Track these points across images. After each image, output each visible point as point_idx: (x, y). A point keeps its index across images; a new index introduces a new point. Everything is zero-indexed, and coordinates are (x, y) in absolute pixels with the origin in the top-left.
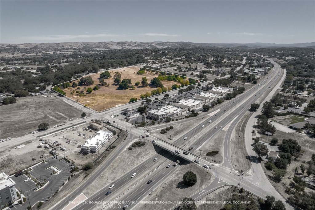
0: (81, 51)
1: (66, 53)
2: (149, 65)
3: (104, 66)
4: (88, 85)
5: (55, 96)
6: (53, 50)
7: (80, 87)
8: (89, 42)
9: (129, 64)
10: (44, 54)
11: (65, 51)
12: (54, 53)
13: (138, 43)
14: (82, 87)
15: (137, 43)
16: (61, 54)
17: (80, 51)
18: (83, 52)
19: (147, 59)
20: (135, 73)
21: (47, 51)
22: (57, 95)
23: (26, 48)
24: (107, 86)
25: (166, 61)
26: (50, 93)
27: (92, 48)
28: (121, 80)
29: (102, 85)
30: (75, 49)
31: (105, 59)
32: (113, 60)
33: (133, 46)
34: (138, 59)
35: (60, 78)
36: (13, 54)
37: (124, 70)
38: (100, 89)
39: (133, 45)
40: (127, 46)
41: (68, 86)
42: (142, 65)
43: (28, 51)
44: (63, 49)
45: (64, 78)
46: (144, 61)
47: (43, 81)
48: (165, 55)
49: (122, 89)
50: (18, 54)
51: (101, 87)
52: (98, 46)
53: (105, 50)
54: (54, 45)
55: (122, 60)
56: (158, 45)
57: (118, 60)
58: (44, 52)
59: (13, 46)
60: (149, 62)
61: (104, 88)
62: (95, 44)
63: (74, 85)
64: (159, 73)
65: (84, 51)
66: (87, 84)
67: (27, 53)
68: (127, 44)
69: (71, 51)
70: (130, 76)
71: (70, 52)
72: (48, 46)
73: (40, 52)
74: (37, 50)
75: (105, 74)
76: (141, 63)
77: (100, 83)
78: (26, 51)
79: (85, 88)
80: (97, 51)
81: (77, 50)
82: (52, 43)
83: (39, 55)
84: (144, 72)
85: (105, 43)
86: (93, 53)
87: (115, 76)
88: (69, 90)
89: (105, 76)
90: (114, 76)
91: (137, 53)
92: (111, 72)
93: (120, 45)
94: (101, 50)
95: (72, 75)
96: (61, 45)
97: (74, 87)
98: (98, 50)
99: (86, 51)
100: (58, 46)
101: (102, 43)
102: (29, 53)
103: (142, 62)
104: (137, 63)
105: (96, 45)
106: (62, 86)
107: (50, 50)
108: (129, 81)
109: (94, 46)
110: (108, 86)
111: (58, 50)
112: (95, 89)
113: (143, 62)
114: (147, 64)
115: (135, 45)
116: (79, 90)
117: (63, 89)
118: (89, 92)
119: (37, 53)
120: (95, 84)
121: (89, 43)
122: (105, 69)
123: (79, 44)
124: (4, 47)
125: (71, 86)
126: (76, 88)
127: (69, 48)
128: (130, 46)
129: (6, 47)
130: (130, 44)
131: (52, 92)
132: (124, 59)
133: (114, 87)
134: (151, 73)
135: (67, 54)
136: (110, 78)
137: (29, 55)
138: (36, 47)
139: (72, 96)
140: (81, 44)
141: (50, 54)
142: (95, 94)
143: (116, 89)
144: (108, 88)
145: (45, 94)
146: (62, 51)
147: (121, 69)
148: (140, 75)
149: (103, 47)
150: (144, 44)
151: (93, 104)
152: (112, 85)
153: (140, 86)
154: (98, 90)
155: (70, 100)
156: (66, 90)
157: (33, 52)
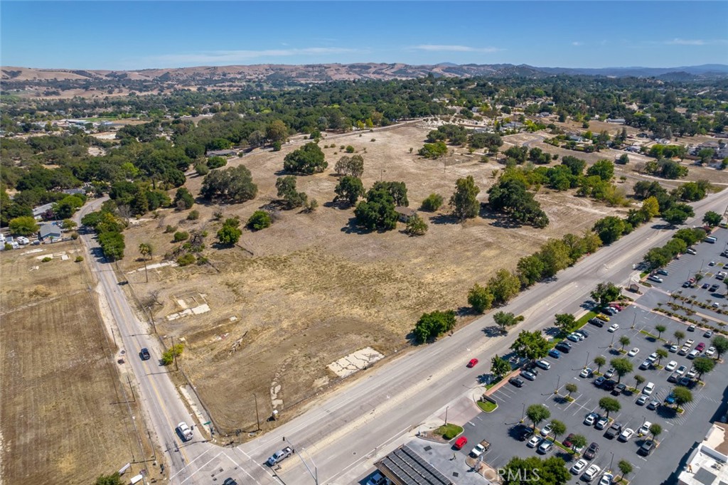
0: (264, 84)
1: (227, 89)
2: (454, 121)
3: (306, 124)
4: (232, 203)
5: (79, 260)
6: (200, 82)
7: (201, 207)
8: (283, 65)
9: (387, 119)
10: (175, 93)
11: (227, 84)
12: (199, 89)
13: (400, 66)
14: (208, 209)
15: (396, 67)
16: (214, 91)
17: (259, 85)
18: (266, 88)
19: (441, 105)
20: (411, 150)
21: (186, 86)
22: (95, 251)
23: (143, 78)
24: (305, 211)
25: (505, 112)
26: (73, 238)
27: (289, 78)
28: (364, 186)
29: (289, 206)
30: (250, 81)
31: (315, 103)
32: (336, 106)
33: (386, 74)
34: (412, 102)
36: (110, 92)
37: (373, 140)
38: (275, 226)
39: (388, 72)
40: (374, 73)
41: (156, 202)
42: (429, 122)
43: (145, 86)
44: (223, 81)
46: (434, 111)
47: (92, 175)
48: (491, 93)
49: (369, 230)
50: (121, 91)
51: (283, 213)
52: (304, 74)
53: (320, 82)
54: (204, 72)
55: (363, 106)
56: (448, 72)
57: (351, 106)
58: (179, 87)
59: (119, 74)
60: (452, 112)
61: (292, 218)
62: (297, 68)
63: (182, 200)
64: (500, 156)
65: (271, 85)
66: (230, 194)
67: (140, 91)
68: (373, 70)
69: (240, 84)
70: (397, 162)
71: (237, 86)
72: (192, 74)
74: (165, 84)
75: (305, 155)
76: (426, 114)
77: (279, 195)
78: (143, 86)
79: (218, 217)
80: (301, 85)
81: (254, 82)
82: (200, 67)
83: (165, 95)
84: (445, 149)
85: (320, 66)
86: (291, 89)
87: (339, 165)
89: (302, 163)
90: (338, 163)
91: (406, 88)
92: (326, 147)
93: (355, 72)
94: (310, 84)
95: (194, 153)
96: (220, 72)
97: (178, 211)
98: (303, 82)
99: (275, 85)
100: (214, 74)
101: (313, 66)
102: (145, 91)
103: (428, 110)
104: (413, 115)
105: (300, 71)
107: (193, 83)
108: (397, 192)
109: (294, 74)
110: (309, 211)
111: (209, 81)
113: (434, 114)
114: (448, 120)
115: (393, 70)
116: (193, 228)
117: (132, 216)
119: (162, 90)
120: (262, 199)
121: (283, 68)
122: (309, 136)
123: (262, 69)
124: (100, 77)
125: (171, 201)
126: (185, 214)
127: (236, 78)
128: (379, 74)
129: (104, 78)
130: (380, 69)
132: (368, 104)
133: (336, 218)
134: (470, 153)
135: (229, 91)
136: (322, 172)
137: (144, 94)
138: (166, 76)
139: (151, 259)
140: (266, 70)
141: (188, 92)
142: (252, 254)
143: (342, 230)
144: (311, 218)
145: (52, 243)
146: (220, 84)
147: (360, 136)
148: (434, 159)
149: (316, 75)
150: (414, 70)
151: (220, 338)
152: (328, 205)
153: (445, 214)
154: (265, 227)
155: (122, 291)
156: (147, 220)
157: (155, 88)
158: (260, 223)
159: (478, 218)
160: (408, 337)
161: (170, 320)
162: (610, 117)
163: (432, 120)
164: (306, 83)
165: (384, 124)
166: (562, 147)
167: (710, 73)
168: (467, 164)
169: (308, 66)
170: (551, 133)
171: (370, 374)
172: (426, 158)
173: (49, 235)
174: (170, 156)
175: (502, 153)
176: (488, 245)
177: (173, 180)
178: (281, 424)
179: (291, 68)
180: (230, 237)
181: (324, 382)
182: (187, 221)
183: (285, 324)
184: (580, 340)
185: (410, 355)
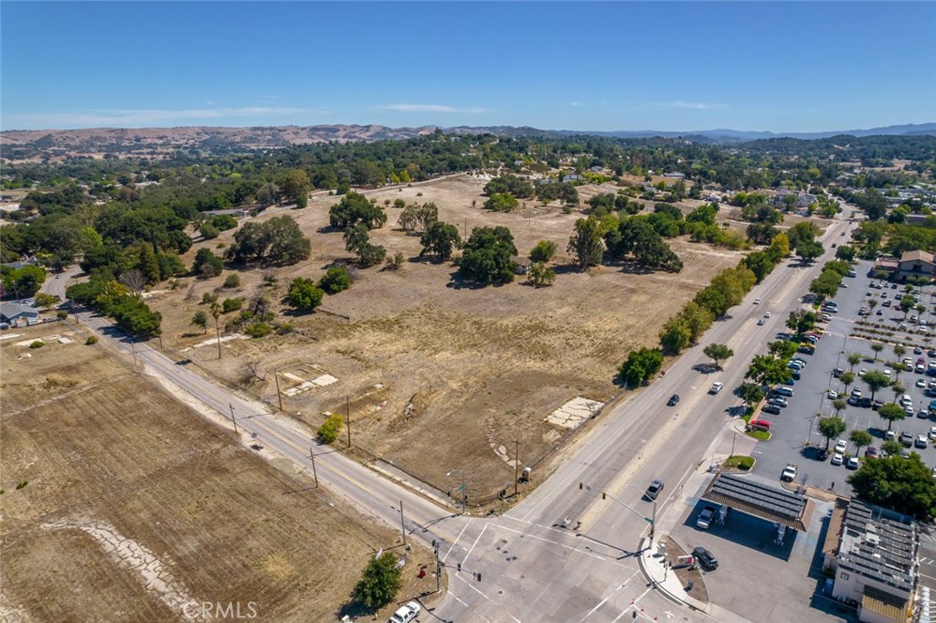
0: (200, 151)
1: (149, 157)
3: (324, 178)
5: (91, 342)
6: (104, 148)
7: (235, 272)
8: (221, 128)
10: (70, 161)
11: (145, 151)
12: (106, 157)
13: (376, 129)
14: (248, 273)
16: (130, 159)
17: (194, 152)
18: (205, 155)
20: (473, 203)
21: (83, 152)
22: (107, 331)
23: (9, 142)
24: (389, 268)
26: (61, 317)
27: (232, 144)
29: (364, 264)
30: (179, 147)
33: (360, 138)
35: (124, 230)
37: (419, 194)
38: (356, 286)
39: (363, 136)
40: (344, 137)
41: (168, 269)
43: (17, 152)
44: (139, 147)
45: (147, 231)
47: (34, 243)
51: (359, 272)
52: (252, 138)
54: (107, 135)
58: (73, 153)
61: (371, 278)
62: (241, 132)
63: (203, 267)
64: (583, 206)
65: (210, 152)
66: (273, 256)
67: (11, 158)
68: (342, 133)
69: (165, 151)
70: (465, 216)
71: (162, 153)
72: (87, 138)
73: (57, 154)
74: (50, 150)
77: (348, 251)
79: (270, 281)
80: (252, 151)
81: (185, 148)
82: (99, 129)
83: (55, 163)
84: (513, 202)
85: (272, 128)
86: (240, 156)
87: (405, 218)
88: (180, 296)
89: (351, 218)
90: (404, 214)
93: (319, 135)
94: (264, 150)
95: (184, 214)
96: (130, 136)
97: (205, 278)
98: (253, 148)
99: (214, 151)
100: (122, 138)
101: (262, 129)
102: (18, 159)
104: (453, 167)
105: (246, 135)
106: (138, 273)
107: (93, 150)
109: (238, 139)
110: (393, 267)
111: (121, 149)
112: (330, 285)
115: (368, 134)
116: (240, 295)
117: (141, 288)
118: (301, 302)
119: (47, 157)
120: (321, 259)
121: (221, 131)
122: (333, 192)
123: (191, 133)
125: (189, 267)
126: (218, 281)
127: (156, 144)
128: (351, 138)
130: (351, 132)
131: (73, 311)
133: (432, 274)
134: (545, 205)
135: (152, 159)
136: (380, 227)
137: (16, 162)
138: (47, 140)
139: (205, 333)
140: (198, 134)
141: (89, 161)
142: (348, 318)
143: (449, 285)
144: (401, 275)
145: (28, 325)
146: (138, 151)
147: (400, 190)
148: (506, 212)
149: (269, 140)
150: (395, 133)
151: (379, 408)
152: (412, 260)
153: (562, 264)
154: (344, 288)
155: (190, 372)
156: (162, 292)
157: (35, 155)
158: (339, 283)
159: (602, 267)
160: (615, 382)
161: (290, 395)
162: (664, 171)
163: (476, 173)
164: (259, 150)
165: (420, 179)
166: (640, 198)
167: (724, 137)
168: (548, 216)
169: (255, 129)
170: (617, 185)
171: (603, 422)
172: (496, 211)
173: (20, 315)
174: (154, 217)
175: (586, 202)
176: (633, 291)
177: (177, 244)
178: (537, 484)
179: (234, 131)
180: (311, 299)
181: (555, 436)
182: (224, 289)
183: (454, 385)
184: (802, 367)
185: (633, 400)
